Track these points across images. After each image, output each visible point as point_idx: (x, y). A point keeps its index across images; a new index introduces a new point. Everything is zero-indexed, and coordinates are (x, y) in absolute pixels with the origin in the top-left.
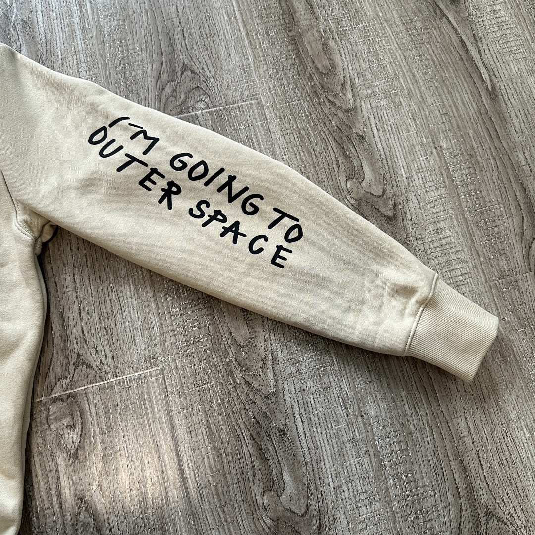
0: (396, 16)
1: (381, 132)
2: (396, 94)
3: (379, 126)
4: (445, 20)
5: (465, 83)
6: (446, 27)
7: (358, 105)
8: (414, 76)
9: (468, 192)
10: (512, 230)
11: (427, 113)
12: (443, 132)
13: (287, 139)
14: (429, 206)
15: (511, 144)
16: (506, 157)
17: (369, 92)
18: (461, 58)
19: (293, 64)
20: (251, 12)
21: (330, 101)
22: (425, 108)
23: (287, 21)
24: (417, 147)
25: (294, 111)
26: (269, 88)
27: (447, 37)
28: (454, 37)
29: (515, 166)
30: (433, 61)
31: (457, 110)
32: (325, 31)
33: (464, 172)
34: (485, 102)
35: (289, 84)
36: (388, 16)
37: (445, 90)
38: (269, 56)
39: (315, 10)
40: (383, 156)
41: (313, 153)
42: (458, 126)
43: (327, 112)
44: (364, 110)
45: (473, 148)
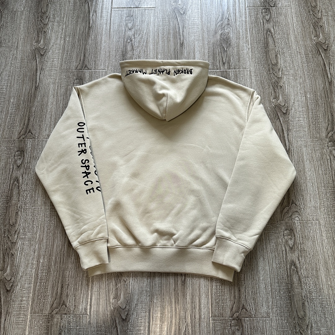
0: (303, 52)
1: (288, 86)
2: (296, 76)
3: (288, 85)
4: (320, 55)
5: (321, 78)
6: (320, 58)
7: (282, 77)
8: (304, 72)
9: (312, 112)
10: (324, 127)
11: (305, 85)
12: (309, 92)
13: (257, 82)
14: (298, 112)
15: (332, 100)
16: (329, 104)
17: (287, 73)
18: (323, 70)
19: (264, 60)
20: (254, 41)
21: (273, 74)
22: (305, 83)
23: (265, 46)
24: (299, 94)
25: (261, 74)
26: (255, 66)
27: (319, 62)
28: (322, 62)
29: (331, 107)
30: (312, 69)
31: (316, 86)
32: (277, 51)
33: (313, 106)
34: (327, 85)
35: (261, 66)
36: (300, 51)
37: (314, 79)
38: (257, 56)
39: (276, 44)
40: (287, 94)
41: (264, 89)
42: (315, 91)
43: (272, 77)
44: (284, 79)
45: (318, 99)
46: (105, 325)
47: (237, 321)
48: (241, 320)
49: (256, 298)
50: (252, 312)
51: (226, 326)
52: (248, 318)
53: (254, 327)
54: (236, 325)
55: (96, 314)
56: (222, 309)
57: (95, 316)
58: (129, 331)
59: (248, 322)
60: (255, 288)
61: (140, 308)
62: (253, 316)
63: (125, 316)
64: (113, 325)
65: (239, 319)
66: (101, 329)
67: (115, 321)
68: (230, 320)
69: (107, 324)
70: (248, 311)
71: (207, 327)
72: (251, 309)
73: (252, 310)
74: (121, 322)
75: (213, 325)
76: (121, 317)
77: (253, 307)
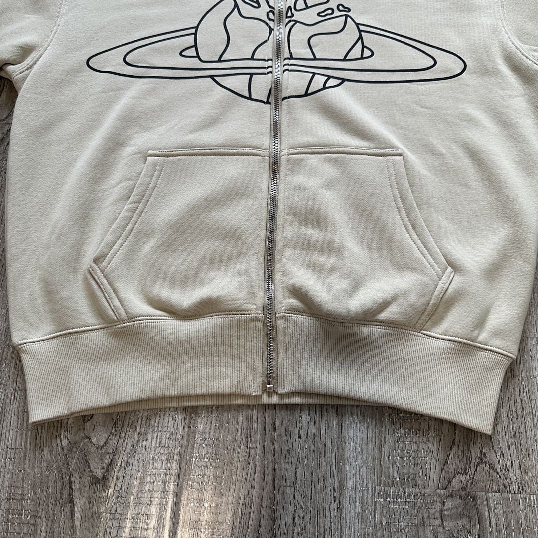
46: (35, 493)
47: (462, 503)
48: (474, 498)
49: (522, 430)
50: (511, 475)
51: (426, 515)
52: (497, 494)
53: (519, 524)
54: (460, 516)
55: (13, 457)
56: (413, 461)
57: (8, 464)
58: (111, 516)
59: (499, 507)
60: (518, 400)
61: (154, 444)
62: (515, 487)
63: (103, 468)
64: (62, 494)
65: (467, 496)
66: (23, 507)
67: (70, 483)
68: (440, 496)
69: (42, 491)
70: (498, 470)
71: (363, 518)
72: (509, 464)
73: (510, 469)
74: (87, 488)
75: (384, 512)
76: (91, 471)
77: (515, 458)
